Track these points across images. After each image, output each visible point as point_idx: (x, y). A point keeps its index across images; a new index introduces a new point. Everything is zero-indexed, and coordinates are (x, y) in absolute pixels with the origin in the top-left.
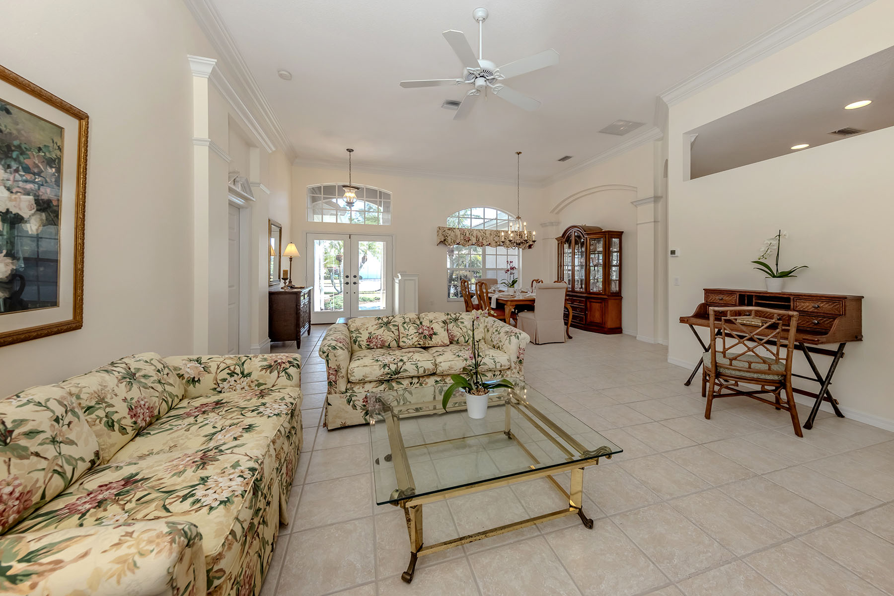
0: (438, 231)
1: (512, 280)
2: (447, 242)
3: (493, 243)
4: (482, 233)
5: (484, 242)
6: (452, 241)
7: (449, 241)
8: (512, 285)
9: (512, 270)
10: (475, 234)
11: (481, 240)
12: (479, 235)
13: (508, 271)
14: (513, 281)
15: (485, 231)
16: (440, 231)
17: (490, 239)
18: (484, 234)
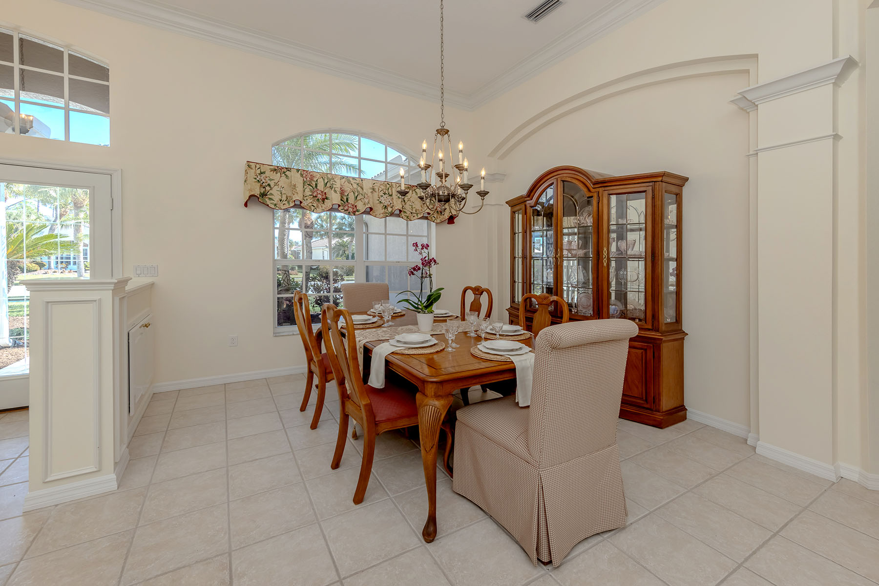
0: (246, 172)
1: (426, 292)
2: (270, 199)
3: (379, 209)
4: (355, 186)
5: (361, 207)
6: (284, 198)
7: (276, 197)
8: (426, 307)
9: (427, 268)
10: (337, 186)
11: (351, 200)
12: (348, 188)
13: (416, 269)
14: (429, 297)
15: (360, 183)
16: (252, 173)
17: (373, 201)
18: (359, 189)
